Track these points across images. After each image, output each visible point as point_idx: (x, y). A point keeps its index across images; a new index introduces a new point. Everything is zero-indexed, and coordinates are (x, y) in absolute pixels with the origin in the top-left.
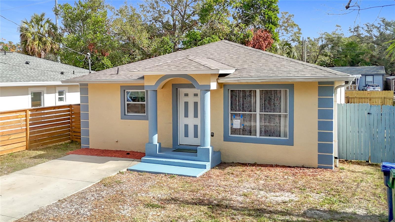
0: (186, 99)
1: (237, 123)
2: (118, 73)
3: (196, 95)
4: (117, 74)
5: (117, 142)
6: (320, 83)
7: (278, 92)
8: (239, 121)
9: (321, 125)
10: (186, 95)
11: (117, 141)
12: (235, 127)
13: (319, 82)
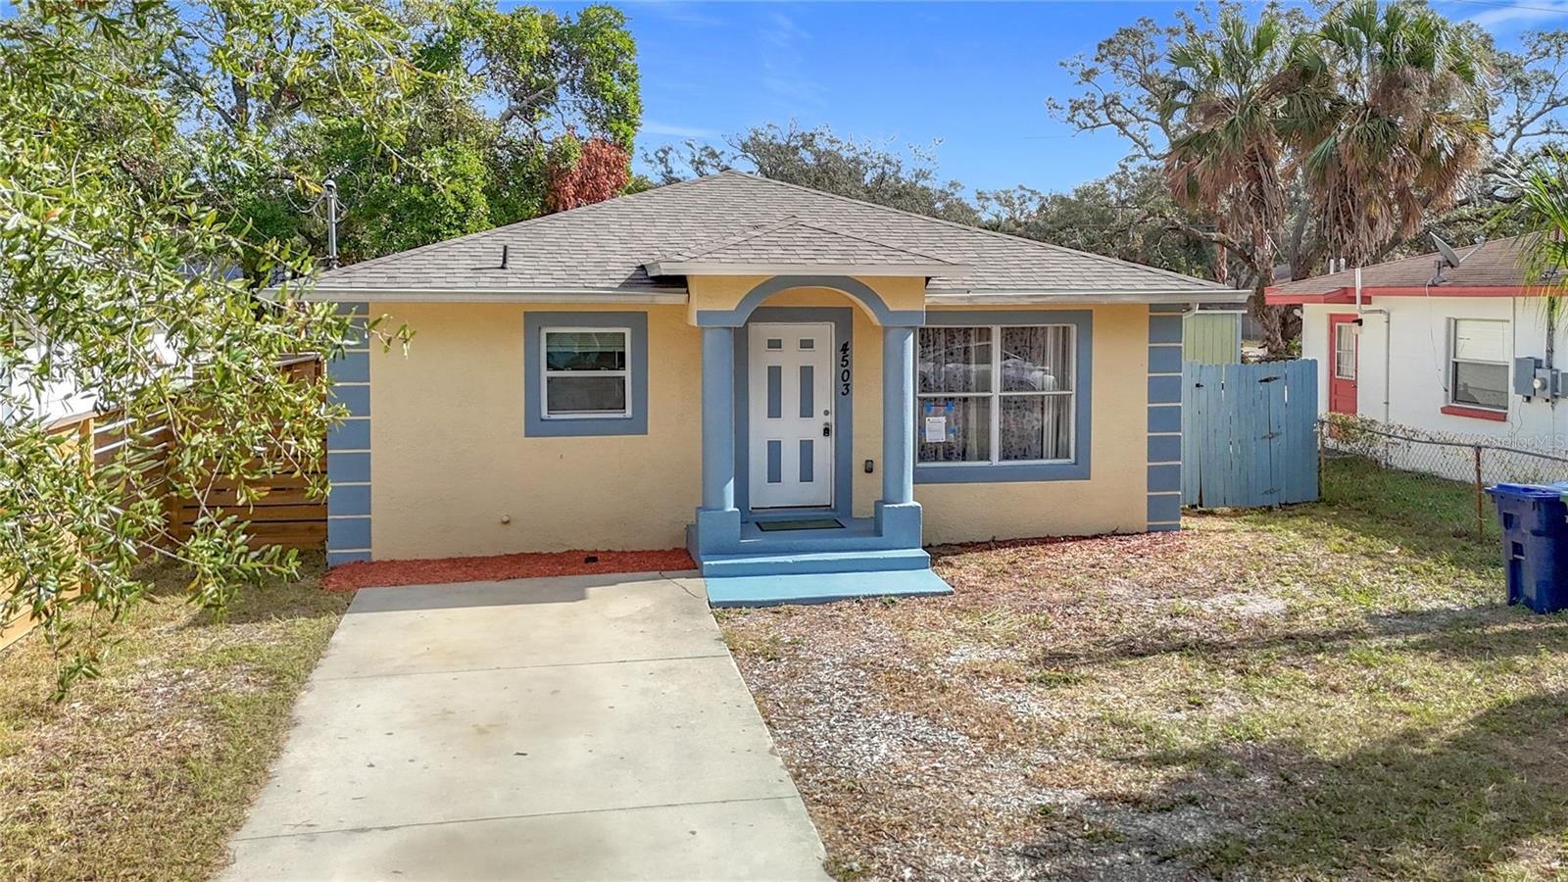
0: (774, 358)
1: (937, 429)
2: (508, 266)
3: (807, 344)
4: (503, 268)
5: (507, 522)
6: (1153, 307)
7: (1040, 332)
8: (943, 419)
9: (1156, 419)
10: (775, 344)
11: (505, 519)
12: (930, 438)
13: (1150, 305)
